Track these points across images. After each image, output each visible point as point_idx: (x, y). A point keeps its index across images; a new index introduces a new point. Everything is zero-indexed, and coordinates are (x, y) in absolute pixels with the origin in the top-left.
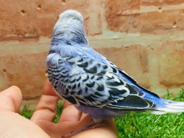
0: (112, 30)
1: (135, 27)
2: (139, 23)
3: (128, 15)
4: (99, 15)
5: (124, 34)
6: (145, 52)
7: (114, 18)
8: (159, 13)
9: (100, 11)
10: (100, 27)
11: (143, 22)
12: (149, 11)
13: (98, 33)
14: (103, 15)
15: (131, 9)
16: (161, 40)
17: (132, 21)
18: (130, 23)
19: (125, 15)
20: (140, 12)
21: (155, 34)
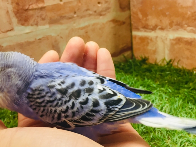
0: (23, 25)
1: (43, 19)
2: (46, 15)
3: (35, 9)
4: (8, 12)
5: (35, 27)
6: (56, 41)
7: (23, 13)
8: (61, 5)
9: (7, 8)
10: (10, 23)
11: (50, 14)
12: (53, 4)
13: (9, 29)
14: (11, 11)
15: (37, 3)
16: (67, 29)
17: (40, 14)
18: (38, 16)
19: (32, 9)
20: (45, 5)
21: (61, 24)
